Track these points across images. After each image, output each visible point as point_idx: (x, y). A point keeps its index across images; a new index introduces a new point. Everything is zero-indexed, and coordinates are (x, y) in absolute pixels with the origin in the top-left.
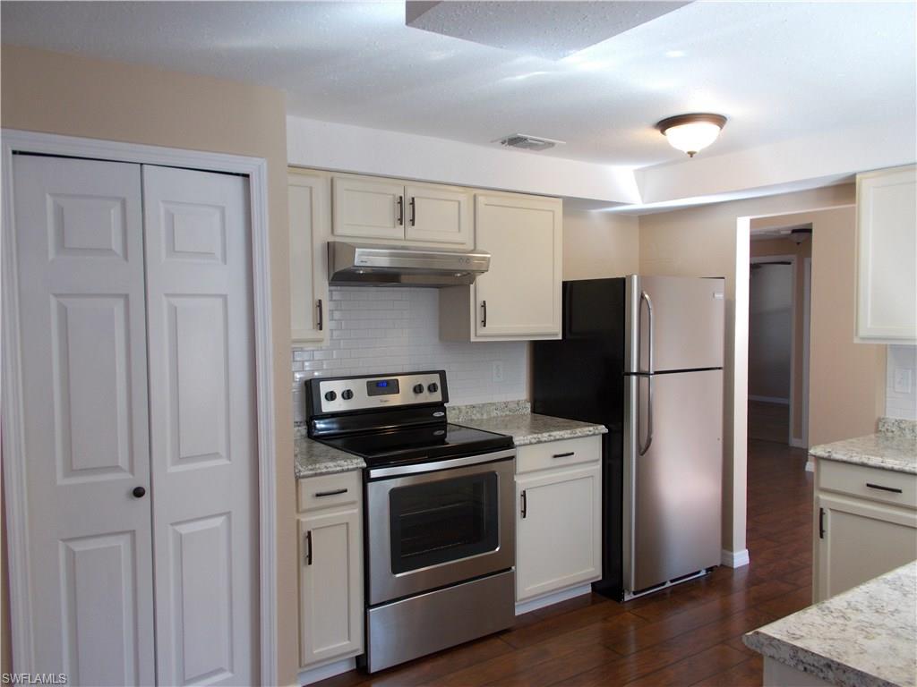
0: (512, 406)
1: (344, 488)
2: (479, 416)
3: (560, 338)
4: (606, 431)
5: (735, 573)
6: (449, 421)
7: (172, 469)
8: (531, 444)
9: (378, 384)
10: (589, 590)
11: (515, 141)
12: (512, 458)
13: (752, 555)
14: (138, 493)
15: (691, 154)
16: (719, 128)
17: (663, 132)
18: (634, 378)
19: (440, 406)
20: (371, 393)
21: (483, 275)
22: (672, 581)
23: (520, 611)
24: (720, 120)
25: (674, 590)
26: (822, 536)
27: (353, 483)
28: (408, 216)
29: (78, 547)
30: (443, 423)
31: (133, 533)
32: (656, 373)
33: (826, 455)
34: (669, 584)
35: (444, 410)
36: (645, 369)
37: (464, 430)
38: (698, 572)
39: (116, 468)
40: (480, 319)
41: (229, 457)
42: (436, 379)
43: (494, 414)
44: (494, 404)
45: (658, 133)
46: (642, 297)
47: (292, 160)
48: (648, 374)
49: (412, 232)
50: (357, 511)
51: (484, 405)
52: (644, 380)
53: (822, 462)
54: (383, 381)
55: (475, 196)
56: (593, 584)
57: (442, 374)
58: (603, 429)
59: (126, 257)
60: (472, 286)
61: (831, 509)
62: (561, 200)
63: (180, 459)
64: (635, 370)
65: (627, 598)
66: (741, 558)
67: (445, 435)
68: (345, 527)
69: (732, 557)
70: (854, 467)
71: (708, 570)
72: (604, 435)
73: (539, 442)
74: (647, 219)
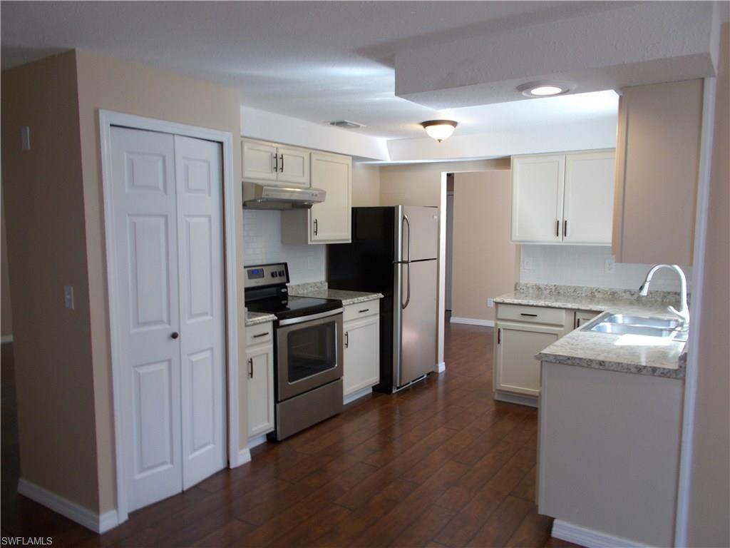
0: (319, 285)
1: (266, 332)
2: (302, 292)
3: (350, 242)
4: (383, 296)
5: (440, 375)
6: (289, 294)
7: (189, 322)
8: (350, 304)
9: (253, 271)
10: (371, 391)
11: (341, 124)
12: (342, 313)
13: (447, 365)
14: (175, 336)
15: (440, 141)
16: (453, 127)
17: (425, 127)
18: (399, 264)
19: (283, 286)
20: (250, 277)
21: (319, 204)
22: (413, 381)
23: (345, 402)
24: (454, 124)
25: (414, 386)
26: (499, 343)
27: (269, 328)
28: (280, 166)
29: (142, 370)
30: (285, 296)
31: (169, 361)
32: (412, 261)
33: (501, 301)
34: (411, 383)
35: (286, 287)
36: (405, 259)
37: (302, 300)
38: (423, 376)
39: (161, 322)
40: (313, 229)
41: (212, 315)
42: (282, 268)
43: (310, 289)
44: (308, 284)
45: (422, 127)
46: (404, 218)
47: (242, 134)
48: (408, 262)
49: (282, 176)
50: (271, 346)
51: (304, 284)
52: (405, 266)
53: (499, 305)
54: (255, 270)
55: (310, 154)
56: (373, 387)
57: (286, 264)
58: (381, 295)
59: (166, 191)
60: (309, 210)
61: (504, 329)
62: (351, 158)
63: (192, 316)
64: (400, 260)
65: (395, 391)
66: (442, 367)
67: (287, 304)
68: (266, 356)
69: (438, 367)
70: (516, 306)
71: (428, 374)
72: (381, 299)
73: (354, 303)
74: (385, 169)
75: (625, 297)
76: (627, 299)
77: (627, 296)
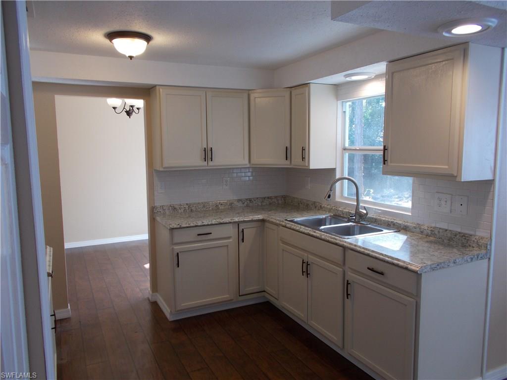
26: (178, 266)
33: (178, 226)
53: (174, 231)
75: (239, 206)
76: (240, 207)
77: (240, 204)
